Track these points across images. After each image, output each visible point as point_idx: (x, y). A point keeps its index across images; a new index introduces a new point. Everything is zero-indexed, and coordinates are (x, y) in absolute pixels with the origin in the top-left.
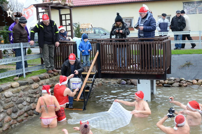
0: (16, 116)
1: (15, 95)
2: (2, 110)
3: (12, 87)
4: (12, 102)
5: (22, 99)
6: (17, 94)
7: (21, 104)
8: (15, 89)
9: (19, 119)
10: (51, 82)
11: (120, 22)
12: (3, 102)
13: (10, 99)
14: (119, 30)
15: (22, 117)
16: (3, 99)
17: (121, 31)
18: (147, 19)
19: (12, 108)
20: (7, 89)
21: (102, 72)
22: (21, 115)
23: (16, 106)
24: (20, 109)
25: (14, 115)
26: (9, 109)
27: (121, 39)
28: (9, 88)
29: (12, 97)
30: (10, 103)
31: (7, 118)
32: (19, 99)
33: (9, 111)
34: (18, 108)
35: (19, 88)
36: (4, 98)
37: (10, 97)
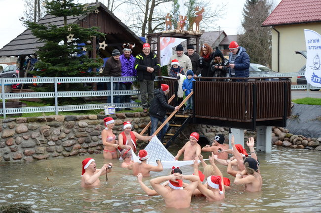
0: (87, 146)
1: (90, 126)
2: (73, 137)
3: (88, 118)
4: (85, 132)
5: (99, 132)
6: (94, 126)
7: (96, 137)
8: (92, 121)
9: (90, 150)
10: (142, 122)
11: (219, 57)
12: (75, 130)
13: (84, 129)
14: (218, 66)
15: (94, 149)
16: (75, 127)
17: (221, 67)
18: (239, 55)
19: (84, 138)
20: (82, 119)
21: (196, 116)
22: (94, 147)
23: (90, 137)
24: (94, 141)
25: (85, 145)
26: (80, 138)
27: (220, 77)
28: (84, 119)
29: (87, 128)
30: (83, 133)
31: (78, 145)
32: (95, 131)
33: (80, 139)
34: (92, 139)
35: (97, 121)
36: (78, 127)
37: (84, 127)
